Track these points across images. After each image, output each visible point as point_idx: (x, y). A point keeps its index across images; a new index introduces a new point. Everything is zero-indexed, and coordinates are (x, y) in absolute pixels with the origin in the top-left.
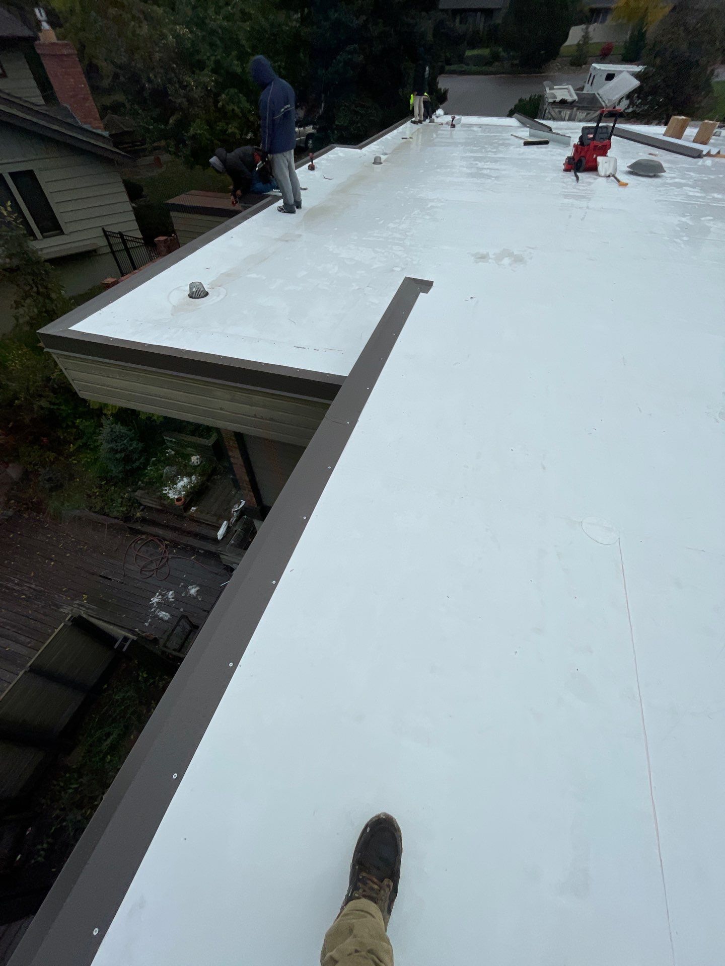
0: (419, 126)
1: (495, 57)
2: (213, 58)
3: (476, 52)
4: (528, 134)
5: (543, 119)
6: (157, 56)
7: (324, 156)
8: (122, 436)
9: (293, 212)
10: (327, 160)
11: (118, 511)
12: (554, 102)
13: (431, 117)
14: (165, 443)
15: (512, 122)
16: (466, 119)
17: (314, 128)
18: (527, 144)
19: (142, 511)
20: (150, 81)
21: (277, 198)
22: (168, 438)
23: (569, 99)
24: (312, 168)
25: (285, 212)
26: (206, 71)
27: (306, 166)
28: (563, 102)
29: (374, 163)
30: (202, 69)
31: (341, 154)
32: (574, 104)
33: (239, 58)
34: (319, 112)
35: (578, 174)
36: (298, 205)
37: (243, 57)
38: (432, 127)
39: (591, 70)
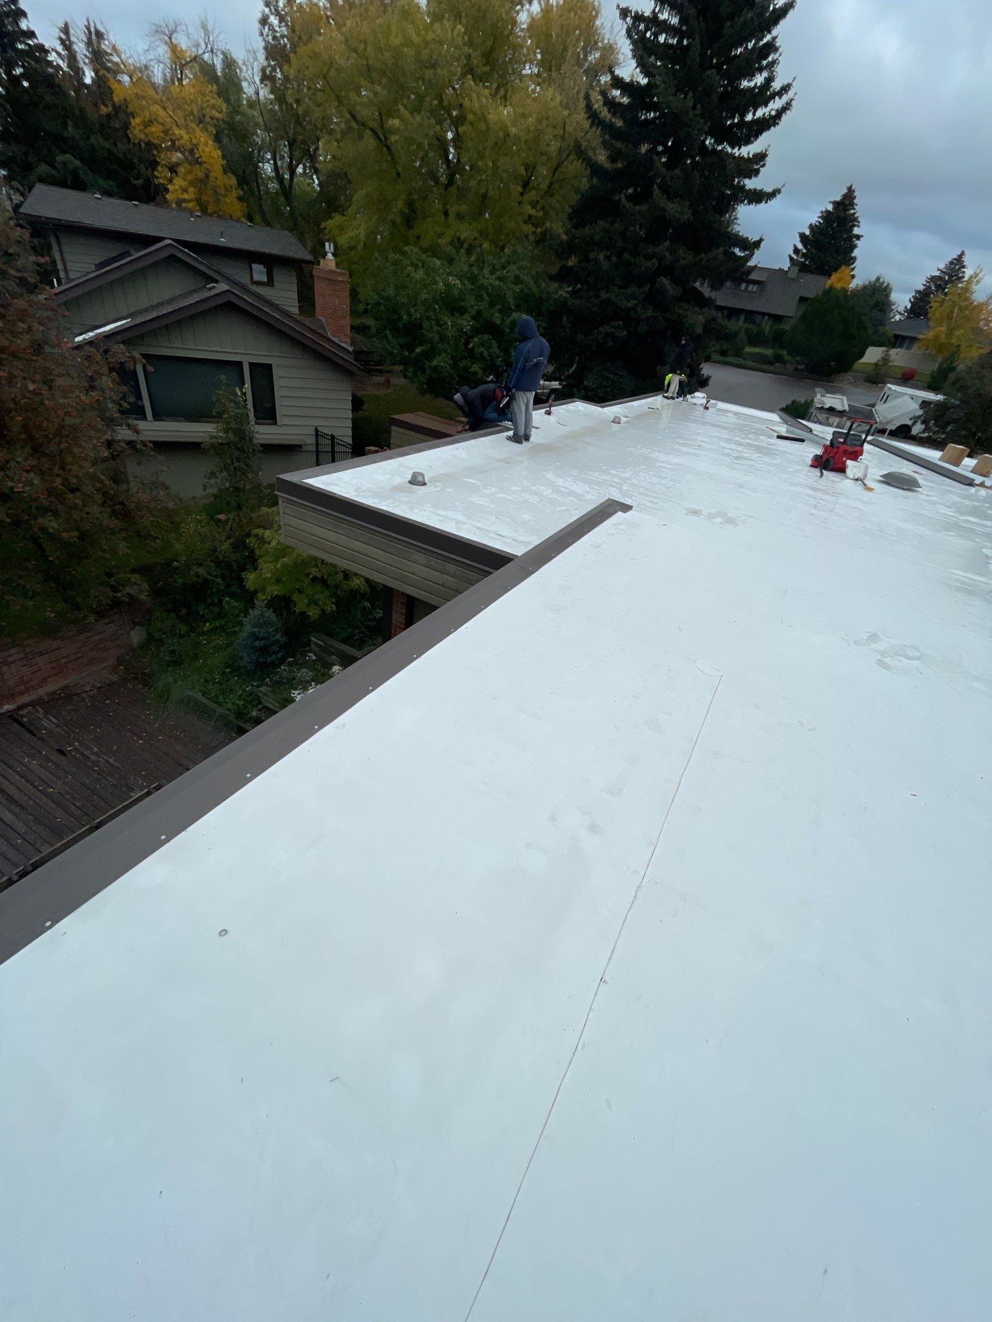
0: (671, 401)
1: (778, 359)
2: (477, 307)
3: (756, 350)
4: (785, 430)
5: (809, 420)
6: (424, 296)
7: (564, 406)
8: (269, 623)
9: (520, 442)
10: (566, 410)
11: (233, 704)
12: (822, 408)
13: (685, 396)
14: (309, 645)
15: (774, 417)
16: (721, 405)
17: (560, 384)
18: (780, 437)
19: (259, 710)
20: (409, 314)
21: (508, 429)
22: (315, 640)
23: (839, 408)
24: (549, 413)
25: (512, 441)
26: (466, 316)
27: (544, 410)
28: (831, 409)
29: (612, 422)
30: (462, 314)
31: (581, 408)
32: (844, 413)
33: (500, 311)
34: (568, 371)
35: (824, 471)
36: (527, 438)
37: (505, 311)
38: (685, 405)
39: (885, 390)
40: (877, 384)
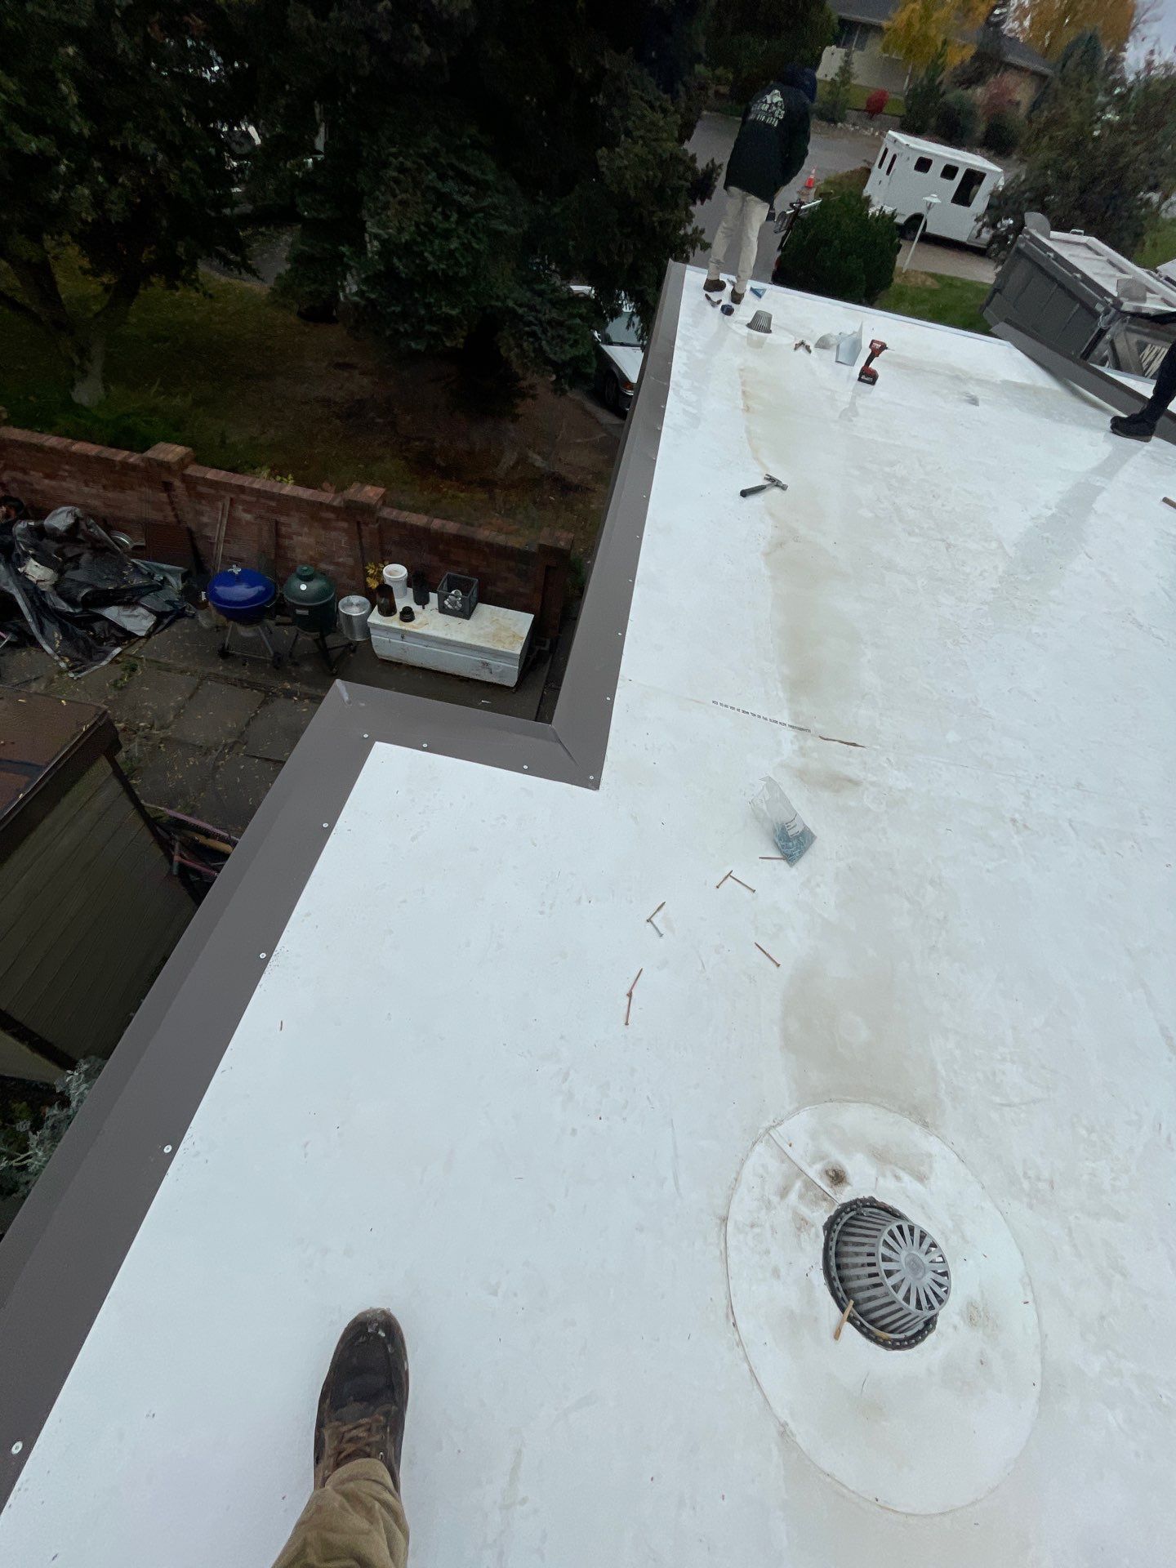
39: (887, 143)
40: (835, 123)
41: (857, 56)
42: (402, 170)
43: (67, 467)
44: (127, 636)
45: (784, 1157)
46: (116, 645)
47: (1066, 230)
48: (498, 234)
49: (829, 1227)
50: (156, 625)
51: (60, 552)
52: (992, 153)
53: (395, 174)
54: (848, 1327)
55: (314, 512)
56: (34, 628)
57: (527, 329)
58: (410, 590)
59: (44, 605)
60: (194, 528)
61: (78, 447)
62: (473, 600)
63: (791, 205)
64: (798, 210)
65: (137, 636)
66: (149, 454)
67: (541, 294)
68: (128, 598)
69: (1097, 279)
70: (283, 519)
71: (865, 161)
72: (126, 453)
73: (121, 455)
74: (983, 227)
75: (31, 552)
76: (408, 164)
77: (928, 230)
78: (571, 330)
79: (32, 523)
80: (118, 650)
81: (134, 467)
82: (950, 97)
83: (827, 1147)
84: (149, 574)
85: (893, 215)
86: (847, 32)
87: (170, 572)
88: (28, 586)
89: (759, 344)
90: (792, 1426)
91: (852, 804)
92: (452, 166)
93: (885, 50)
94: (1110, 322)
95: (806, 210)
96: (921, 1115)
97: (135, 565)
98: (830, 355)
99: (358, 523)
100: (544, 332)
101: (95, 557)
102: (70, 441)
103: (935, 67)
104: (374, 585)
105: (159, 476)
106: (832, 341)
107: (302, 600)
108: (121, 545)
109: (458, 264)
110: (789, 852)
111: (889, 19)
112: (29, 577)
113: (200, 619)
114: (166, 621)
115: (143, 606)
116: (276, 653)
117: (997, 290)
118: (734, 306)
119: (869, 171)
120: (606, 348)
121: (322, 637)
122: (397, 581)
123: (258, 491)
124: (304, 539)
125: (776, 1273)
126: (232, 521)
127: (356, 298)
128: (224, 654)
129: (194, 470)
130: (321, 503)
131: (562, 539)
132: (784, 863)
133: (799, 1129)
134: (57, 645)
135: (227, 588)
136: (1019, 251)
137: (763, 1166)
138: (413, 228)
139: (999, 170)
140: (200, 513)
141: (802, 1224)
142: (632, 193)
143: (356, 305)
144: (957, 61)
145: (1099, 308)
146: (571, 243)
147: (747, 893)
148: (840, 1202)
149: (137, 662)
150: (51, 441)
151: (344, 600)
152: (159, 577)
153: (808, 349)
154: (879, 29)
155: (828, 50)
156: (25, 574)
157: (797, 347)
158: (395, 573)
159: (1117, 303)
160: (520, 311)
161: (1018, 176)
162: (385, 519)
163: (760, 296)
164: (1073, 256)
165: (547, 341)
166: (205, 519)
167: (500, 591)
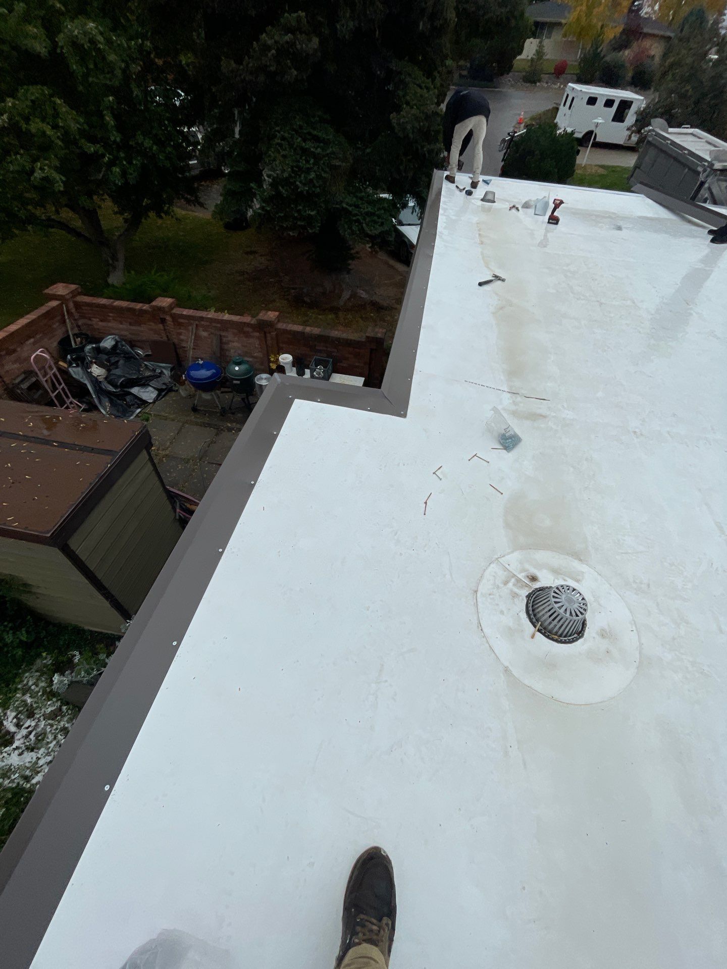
39: (568, 91)
40: (535, 83)
41: (547, 42)
42: (283, 138)
43: (111, 315)
44: (143, 403)
45: (506, 569)
46: (138, 408)
47: (679, 126)
48: (336, 167)
49: (528, 596)
50: (158, 396)
51: (108, 360)
52: (638, 89)
53: (279, 141)
54: (538, 635)
55: (240, 328)
56: (96, 401)
57: (354, 218)
58: (294, 369)
59: (101, 388)
60: (176, 341)
61: (117, 303)
62: (330, 371)
63: (509, 134)
64: (513, 137)
65: (147, 402)
66: (154, 303)
67: (361, 198)
68: (143, 383)
69: (697, 152)
70: (223, 334)
71: (555, 103)
72: (141, 305)
73: (139, 306)
74: (632, 133)
75: (94, 361)
76: (286, 135)
77: (598, 140)
78: (379, 217)
79: (94, 346)
80: (139, 410)
81: (145, 311)
82: (608, 58)
83: (527, 566)
84: (153, 369)
85: (573, 133)
86: (539, 29)
87: (164, 367)
88: (93, 379)
89: (489, 210)
90: (510, 667)
91: (543, 426)
92: (309, 133)
93: (565, 36)
94: (707, 176)
95: (518, 136)
96: (578, 556)
97: (146, 365)
98: (531, 211)
99: (265, 333)
100: (365, 219)
101: (125, 362)
102: (112, 300)
103: (597, 43)
104: (274, 366)
105: (158, 316)
106: (532, 203)
107: (236, 376)
108: (138, 354)
109: (315, 186)
110: (507, 445)
111: (565, 18)
112: (93, 374)
113: (181, 391)
114: (163, 393)
115: (151, 386)
116: (222, 408)
117: (637, 167)
118: (473, 190)
119: (557, 109)
120: (399, 227)
121: (247, 397)
122: (286, 363)
123: (211, 319)
124: (236, 344)
125: (502, 612)
126: (197, 337)
127: (260, 211)
128: (195, 409)
129: (177, 311)
130: (245, 323)
131: (379, 332)
132: (505, 451)
133: (514, 560)
134: (108, 410)
135: (196, 372)
136: (648, 142)
137: (495, 572)
138: (289, 169)
139: (642, 98)
140: (180, 334)
141: (515, 595)
142: (411, 135)
143: (259, 214)
144: (611, 36)
145: (700, 169)
146: (378, 168)
147: (485, 463)
148: (535, 587)
149: (149, 416)
150: (103, 301)
151: (258, 376)
152: (158, 371)
153: (517, 209)
154: (559, 24)
155: (528, 41)
156: (91, 372)
157: (511, 208)
158: (286, 359)
159: (711, 165)
160: (350, 209)
161: (653, 100)
162: (280, 329)
163: (488, 184)
164: (683, 141)
165: (366, 224)
166: (182, 337)
167: (345, 365)
